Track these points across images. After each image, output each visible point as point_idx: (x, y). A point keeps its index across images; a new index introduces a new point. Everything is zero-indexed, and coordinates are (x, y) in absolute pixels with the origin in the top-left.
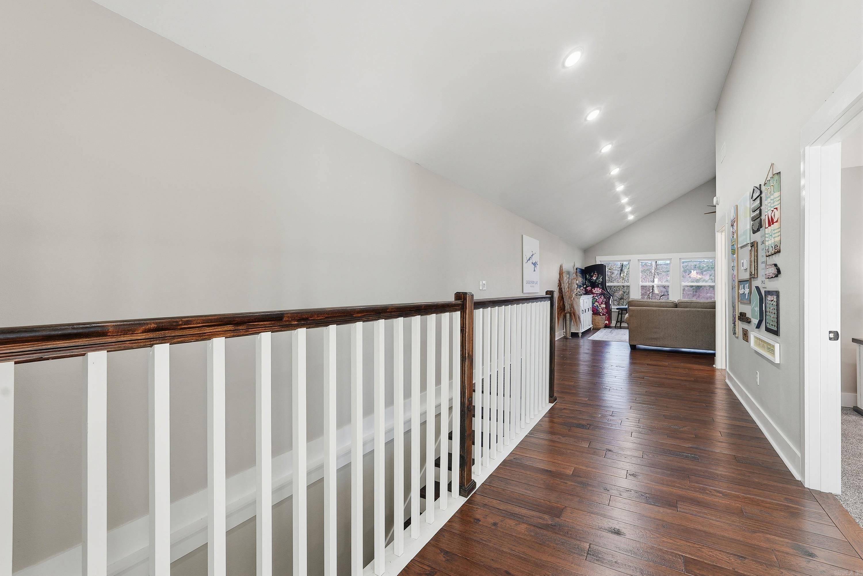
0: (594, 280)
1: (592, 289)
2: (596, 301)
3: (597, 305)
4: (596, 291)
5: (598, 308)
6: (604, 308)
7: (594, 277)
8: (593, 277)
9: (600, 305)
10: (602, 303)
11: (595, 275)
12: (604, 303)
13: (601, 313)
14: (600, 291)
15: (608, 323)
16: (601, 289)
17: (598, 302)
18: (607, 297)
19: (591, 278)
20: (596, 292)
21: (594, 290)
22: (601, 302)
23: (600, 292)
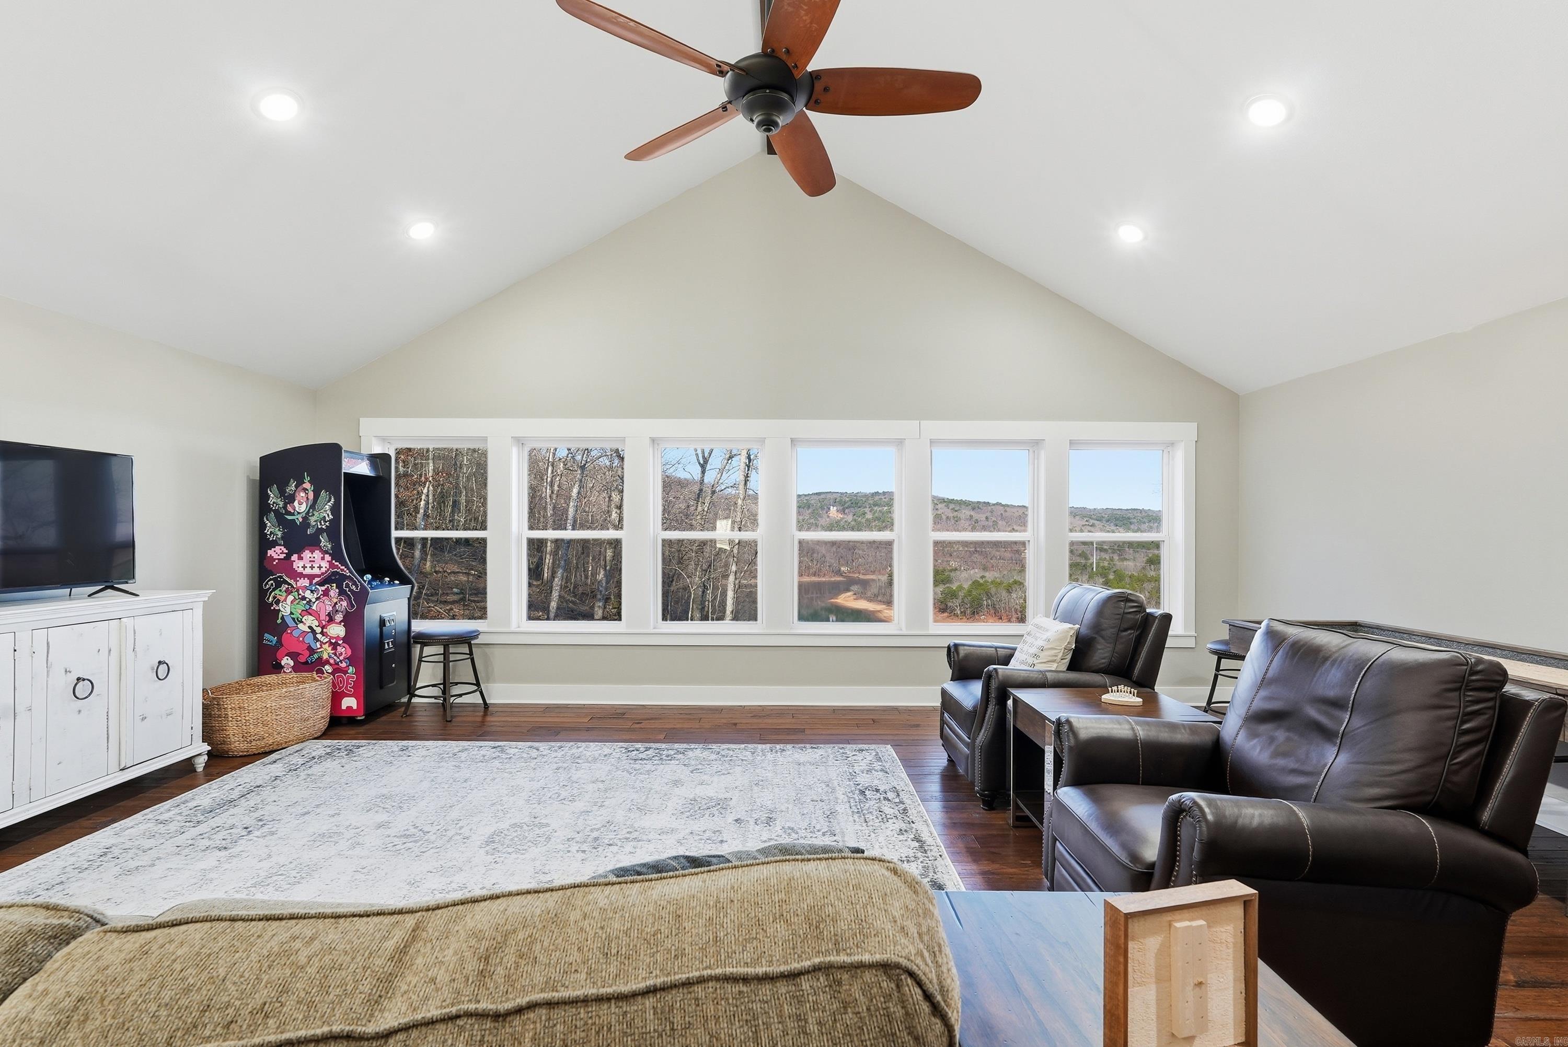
0: (299, 513)
1: (288, 556)
2: (308, 612)
3: (310, 627)
4: (308, 565)
5: (317, 640)
6: (340, 642)
7: (300, 504)
8: (296, 504)
9: (323, 627)
10: (331, 620)
11: (305, 490)
12: (339, 617)
13: (327, 662)
14: (325, 565)
15: (355, 707)
16: (328, 558)
17: (316, 615)
18: (351, 590)
19: (285, 507)
20: (308, 571)
21: (300, 558)
22: (329, 614)
23: (324, 570)
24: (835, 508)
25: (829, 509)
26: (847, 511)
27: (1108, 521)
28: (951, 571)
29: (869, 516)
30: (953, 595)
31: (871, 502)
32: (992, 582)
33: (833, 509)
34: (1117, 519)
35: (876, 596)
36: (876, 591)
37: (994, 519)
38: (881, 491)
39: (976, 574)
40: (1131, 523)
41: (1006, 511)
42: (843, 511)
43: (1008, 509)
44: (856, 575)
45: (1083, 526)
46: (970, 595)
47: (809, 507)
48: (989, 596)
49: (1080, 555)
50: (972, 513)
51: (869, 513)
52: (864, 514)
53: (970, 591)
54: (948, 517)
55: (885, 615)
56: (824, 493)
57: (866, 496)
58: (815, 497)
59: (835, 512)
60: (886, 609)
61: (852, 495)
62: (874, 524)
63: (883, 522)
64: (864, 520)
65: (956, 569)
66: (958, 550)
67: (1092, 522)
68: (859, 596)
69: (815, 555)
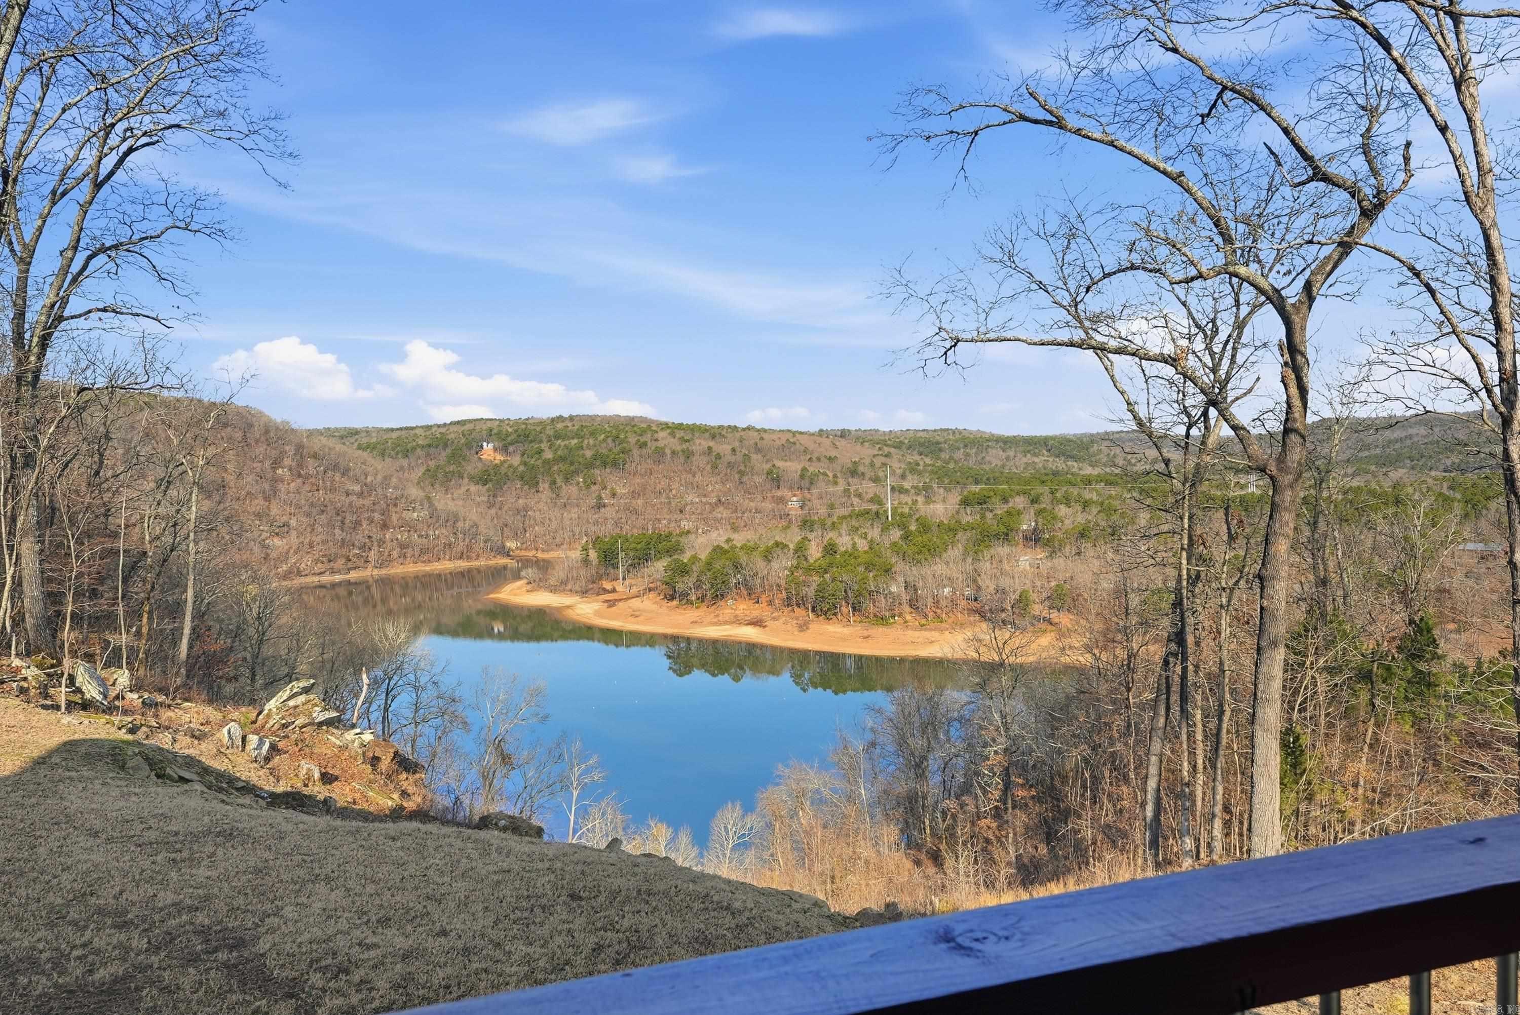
24: (491, 446)
25: (482, 447)
26: (511, 449)
27: (909, 447)
28: (681, 535)
29: (548, 455)
30: (683, 570)
31: (551, 433)
32: (742, 548)
33: (488, 447)
34: (921, 445)
35: (564, 583)
36: (562, 575)
37: (745, 451)
38: (566, 415)
39: (719, 537)
40: (941, 450)
41: (762, 439)
42: (505, 449)
43: (765, 436)
44: (531, 554)
45: (874, 456)
46: (709, 570)
47: (446, 445)
48: (737, 567)
49: (871, 501)
50: (712, 444)
51: (547, 449)
52: (540, 451)
53: (709, 564)
54: (673, 453)
55: (578, 611)
56: (470, 421)
57: (541, 423)
58: (454, 428)
59: (492, 453)
60: (580, 603)
61: (517, 422)
62: (556, 468)
63: (572, 463)
64: (539, 462)
65: (689, 532)
66: (692, 503)
67: (886, 449)
68: (536, 585)
69: (460, 524)
